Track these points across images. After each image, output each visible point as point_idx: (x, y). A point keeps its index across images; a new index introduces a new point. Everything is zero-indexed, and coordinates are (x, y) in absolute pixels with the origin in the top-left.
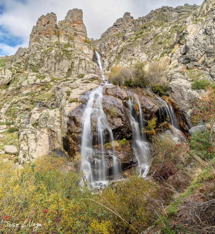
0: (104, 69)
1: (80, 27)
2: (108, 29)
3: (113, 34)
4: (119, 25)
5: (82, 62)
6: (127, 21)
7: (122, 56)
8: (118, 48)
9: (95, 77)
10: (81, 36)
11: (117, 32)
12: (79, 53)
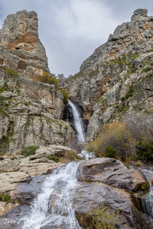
0: (88, 138)
1: (32, 49)
2: (97, 50)
3: (108, 60)
4: (122, 38)
5: (34, 121)
6: (141, 28)
7: (130, 104)
8: (120, 87)
9: (64, 151)
10: (33, 68)
11: (117, 55)
12: (27, 101)
